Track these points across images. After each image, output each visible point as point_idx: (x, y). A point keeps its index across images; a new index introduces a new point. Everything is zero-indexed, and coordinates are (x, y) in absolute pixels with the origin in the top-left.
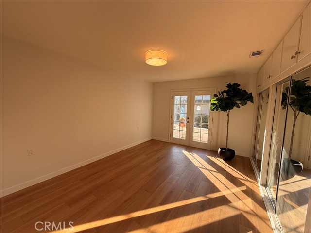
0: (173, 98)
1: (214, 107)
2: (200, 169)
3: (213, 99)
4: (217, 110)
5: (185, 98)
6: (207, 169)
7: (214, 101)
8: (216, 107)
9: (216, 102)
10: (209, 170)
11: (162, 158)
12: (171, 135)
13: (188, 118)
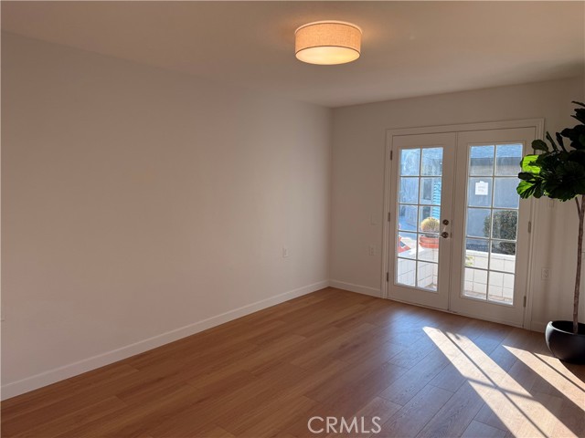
0: (394, 157)
1: (530, 185)
2: (476, 386)
3: (528, 160)
4: (538, 195)
5: (437, 153)
6: (496, 387)
7: (531, 164)
8: (534, 186)
9: (536, 170)
10: (503, 391)
11: (356, 346)
12: (391, 275)
13: (445, 222)
